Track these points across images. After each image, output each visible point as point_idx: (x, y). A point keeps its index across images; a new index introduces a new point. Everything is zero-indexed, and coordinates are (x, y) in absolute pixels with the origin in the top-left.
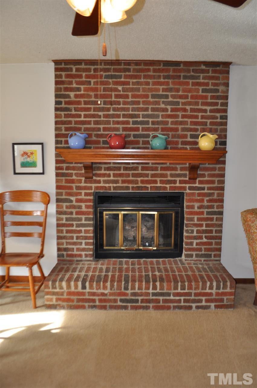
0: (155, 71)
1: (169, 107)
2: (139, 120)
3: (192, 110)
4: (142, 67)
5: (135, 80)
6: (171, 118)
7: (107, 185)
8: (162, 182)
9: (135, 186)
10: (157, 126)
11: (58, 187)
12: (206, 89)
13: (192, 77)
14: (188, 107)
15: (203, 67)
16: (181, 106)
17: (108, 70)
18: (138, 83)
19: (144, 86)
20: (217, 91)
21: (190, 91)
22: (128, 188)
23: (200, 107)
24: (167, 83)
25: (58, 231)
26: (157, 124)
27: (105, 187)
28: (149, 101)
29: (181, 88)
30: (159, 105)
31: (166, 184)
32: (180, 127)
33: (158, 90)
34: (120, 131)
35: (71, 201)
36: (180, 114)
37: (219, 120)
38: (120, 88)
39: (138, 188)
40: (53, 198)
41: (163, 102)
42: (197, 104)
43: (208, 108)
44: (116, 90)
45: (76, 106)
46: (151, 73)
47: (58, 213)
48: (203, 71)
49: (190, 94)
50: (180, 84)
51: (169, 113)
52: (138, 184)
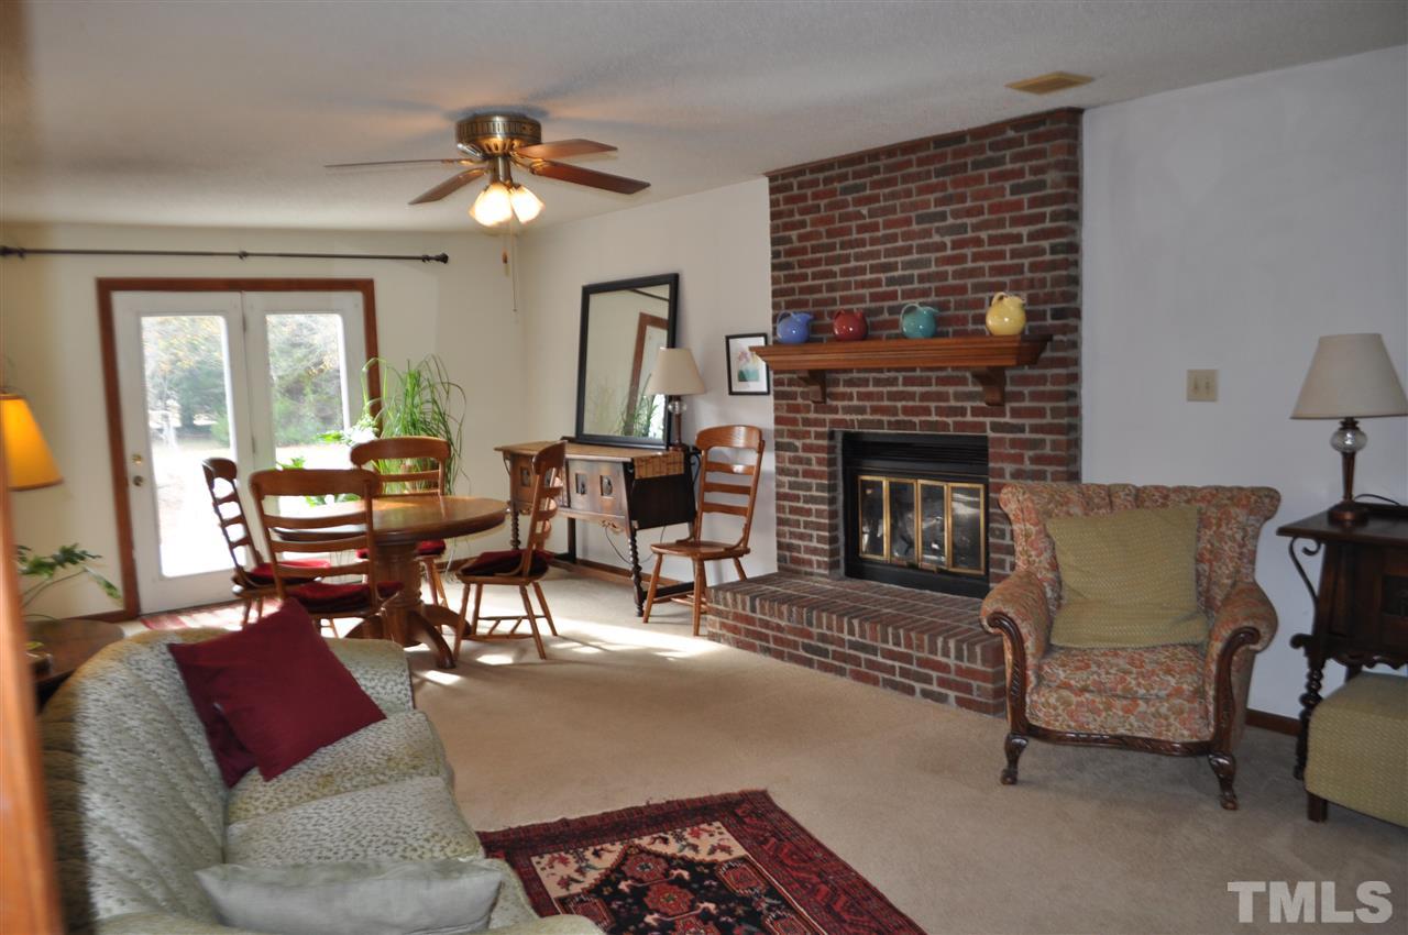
0: (921, 162)
1: (948, 240)
2: (895, 274)
3: (993, 240)
4: (900, 158)
5: (887, 190)
6: (952, 264)
7: (848, 417)
8: (940, 411)
9: (893, 419)
10: (927, 285)
11: (778, 420)
12: (1018, 185)
13: (991, 162)
14: (984, 235)
15: (1011, 134)
16: (970, 234)
17: (843, 177)
18: (893, 196)
19: (902, 200)
20: (1041, 185)
21: (986, 195)
22: (880, 424)
23: (1008, 230)
24: (943, 187)
25: (780, 509)
26: (929, 281)
27: (845, 420)
28: (914, 232)
29: (968, 191)
30: (930, 236)
31: (947, 416)
32: (969, 282)
33: (926, 204)
34: (865, 302)
35: (796, 449)
36: (969, 251)
37: (1048, 257)
38: (864, 211)
39: (898, 424)
40: (770, 443)
41: (938, 230)
42: (1000, 224)
43: (1024, 230)
44: (859, 216)
45: (800, 258)
46: (914, 170)
47: (780, 471)
48: (1010, 143)
49: (986, 204)
50: (967, 182)
51: (949, 252)
52: (896, 415)
